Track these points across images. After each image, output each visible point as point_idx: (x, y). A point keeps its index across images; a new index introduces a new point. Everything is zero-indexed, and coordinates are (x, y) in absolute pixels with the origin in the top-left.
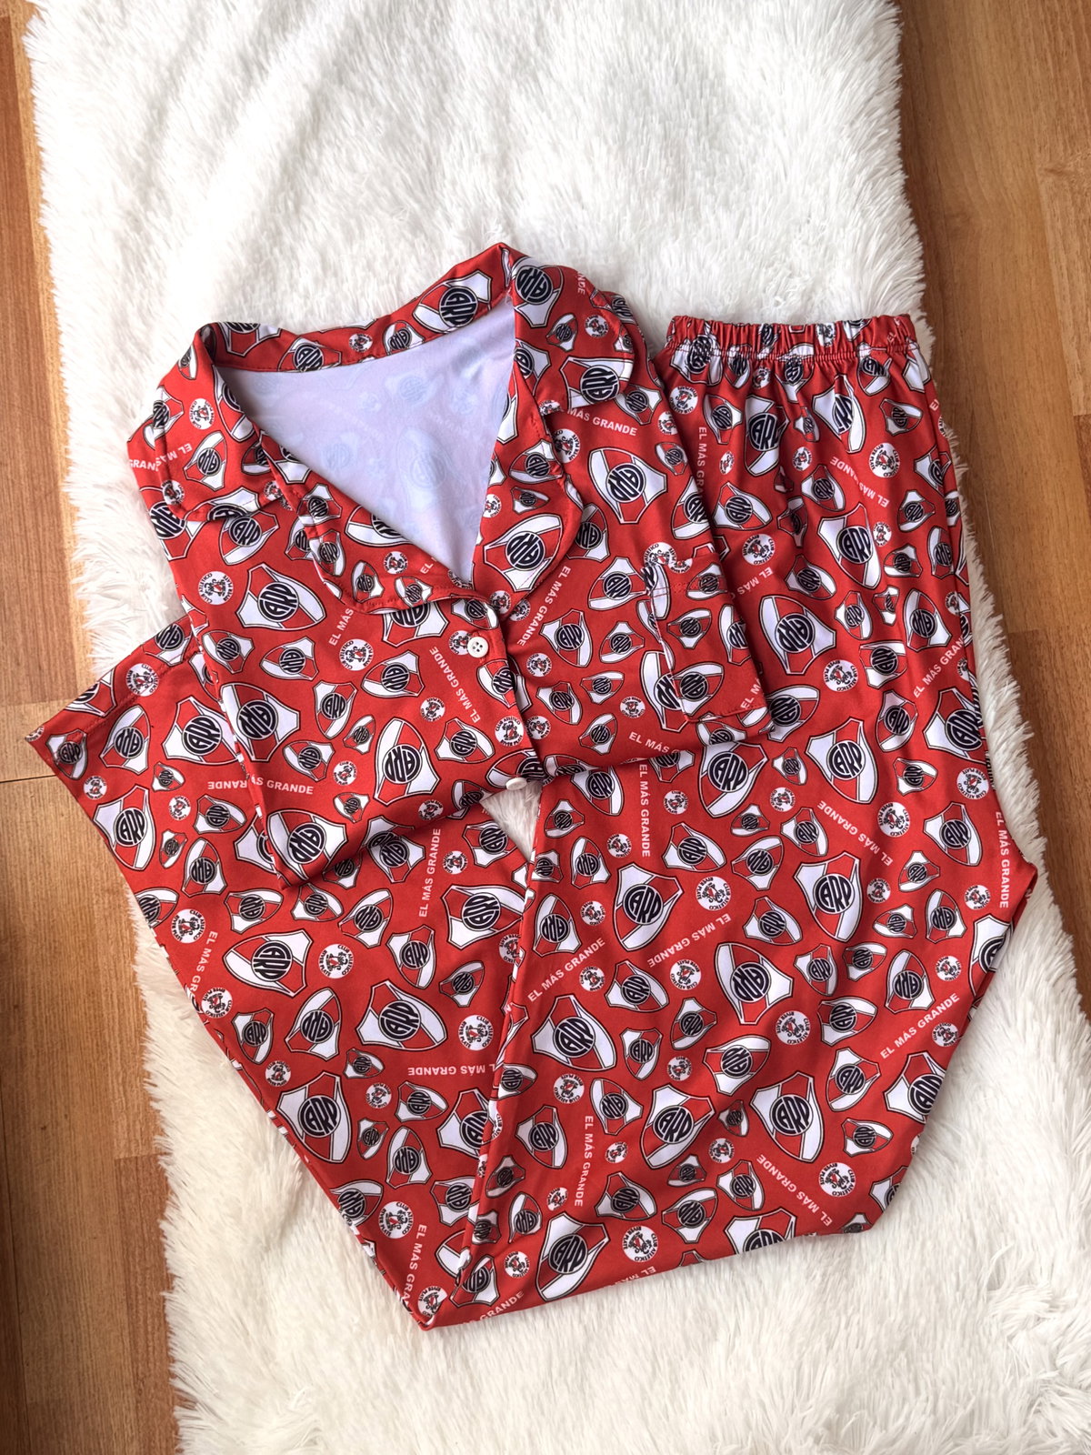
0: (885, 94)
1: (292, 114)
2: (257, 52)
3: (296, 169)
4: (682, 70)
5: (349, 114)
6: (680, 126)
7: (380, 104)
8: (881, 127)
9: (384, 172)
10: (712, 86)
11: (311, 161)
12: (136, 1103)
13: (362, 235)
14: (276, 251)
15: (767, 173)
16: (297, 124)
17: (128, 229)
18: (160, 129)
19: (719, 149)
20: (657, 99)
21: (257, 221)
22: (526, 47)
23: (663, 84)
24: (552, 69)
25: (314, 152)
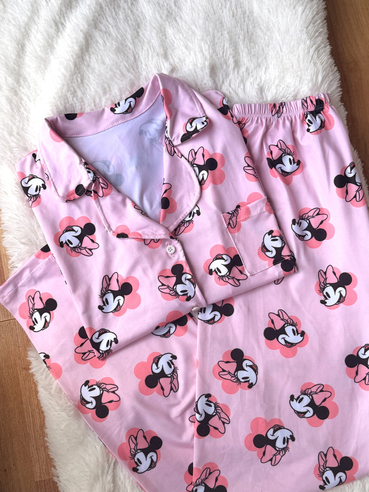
0: (320, 14)
1: (77, 43)
2: (60, 18)
3: (80, 65)
4: (235, 11)
5: (100, 41)
6: (236, 35)
7: (112, 35)
8: (320, 28)
9: (117, 63)
10: (248, 17)
11: (86, 61)
12: (42, 457)
13: (110, 90)
14: (75, 99)
15: (274, 51)
16: (79, 46)
17: (12, 95)
18: (23, 53)
19: (253, 42)
20: (226, 24)
21: (66, 87)
22: (171, 8)
23: (228, 18)
24: (182, 15)
25: (87, 57)
